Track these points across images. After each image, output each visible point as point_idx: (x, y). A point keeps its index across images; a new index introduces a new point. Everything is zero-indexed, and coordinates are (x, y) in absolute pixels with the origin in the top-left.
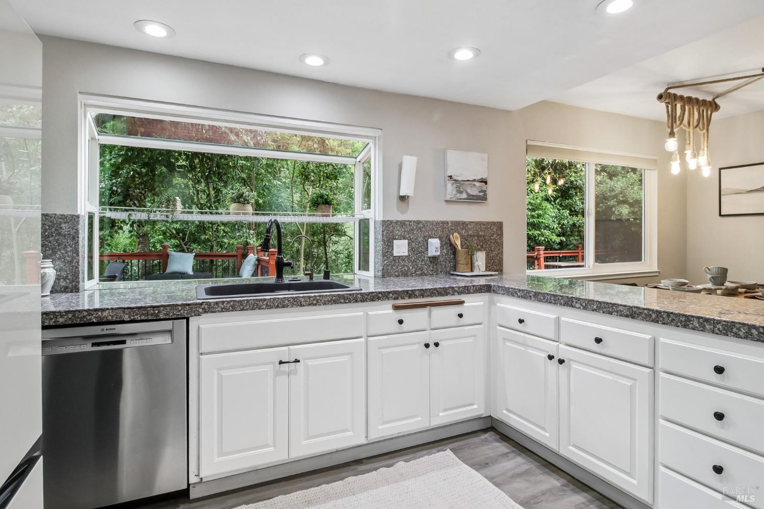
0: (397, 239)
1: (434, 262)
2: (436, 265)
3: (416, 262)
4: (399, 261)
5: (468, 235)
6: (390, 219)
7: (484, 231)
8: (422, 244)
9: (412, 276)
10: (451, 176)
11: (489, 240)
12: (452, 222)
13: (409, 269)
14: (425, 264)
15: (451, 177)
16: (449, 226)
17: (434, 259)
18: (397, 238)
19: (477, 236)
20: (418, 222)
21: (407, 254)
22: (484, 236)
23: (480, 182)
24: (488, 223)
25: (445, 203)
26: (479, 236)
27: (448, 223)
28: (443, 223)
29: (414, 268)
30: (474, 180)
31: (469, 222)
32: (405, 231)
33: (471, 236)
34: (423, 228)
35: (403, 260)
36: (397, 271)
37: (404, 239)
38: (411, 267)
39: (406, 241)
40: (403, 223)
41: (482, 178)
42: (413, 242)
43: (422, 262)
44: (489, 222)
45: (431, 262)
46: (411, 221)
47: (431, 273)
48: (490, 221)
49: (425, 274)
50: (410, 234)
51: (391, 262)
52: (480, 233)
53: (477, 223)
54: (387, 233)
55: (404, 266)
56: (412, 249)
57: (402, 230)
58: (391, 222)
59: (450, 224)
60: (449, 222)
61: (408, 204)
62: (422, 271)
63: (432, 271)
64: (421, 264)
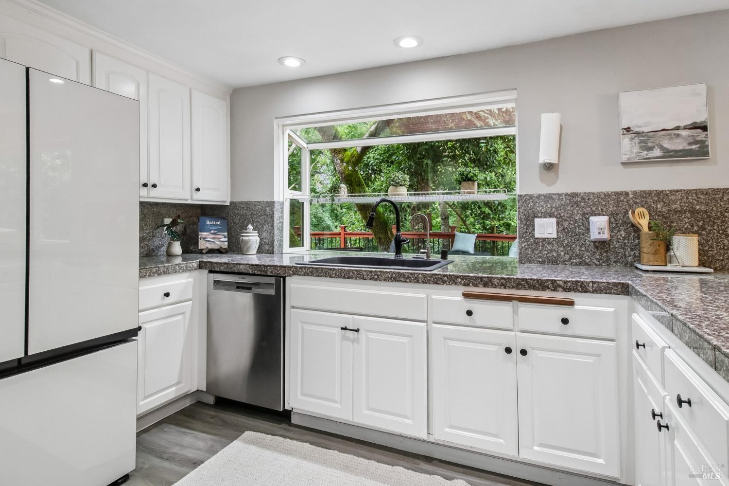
0: (541, 217)
1: (601, 249)
2: (606, 252)
3: (571, 246)
4: (543, 245)
5: (669, 211)
6: (529, 194)
7: (707, 204)
8: (580, 224)
9: (565, 264)
10: (629, 128)
11: (718, 218)
12: (635, 193)
13: (559, 255)
14: (587, 251)
15: (628, 130)
16: (628, 198)
17: (601, 244)
18: (540, 215)
19: (689, 211)
20: (574, 195)
21: (555, 236)
22: (706, 212)
23: (690, 129)
24: (716, 191)
25: (621, 167)
26: (693, 212)
27: (627, 194)
28: (616, 194)
29: (568, 254)
30: (678, 128)
31: (671, 191)
32: (552, 207)
33: (676, 212)
34: (581, 202)
35: (549, 243)
36: (540, 257)
37: (551, 217)
38: (562, 253)
39: (554, 220)
40: (548, 197)
41: (695, 123)
42: (565, 220)
43: (581, 246)
44: (719, 190)
45: (597, 247)
46: (561, 195)
47: (597, 263)
48: (722, 188)
49: (587, 264)
50: (561, 210)
51: (532, 245)
52: (698, 208)
53: (688, 192)
54: (526, 210)
55: (551, 251)
56: (564, 229)
57: (547, 206)
58: (531, 197)
59: (631, 196)
60: (630, 193)
61: (557, 174)
62: (581, 258)
63: (599, 260)
64: (579, 250)
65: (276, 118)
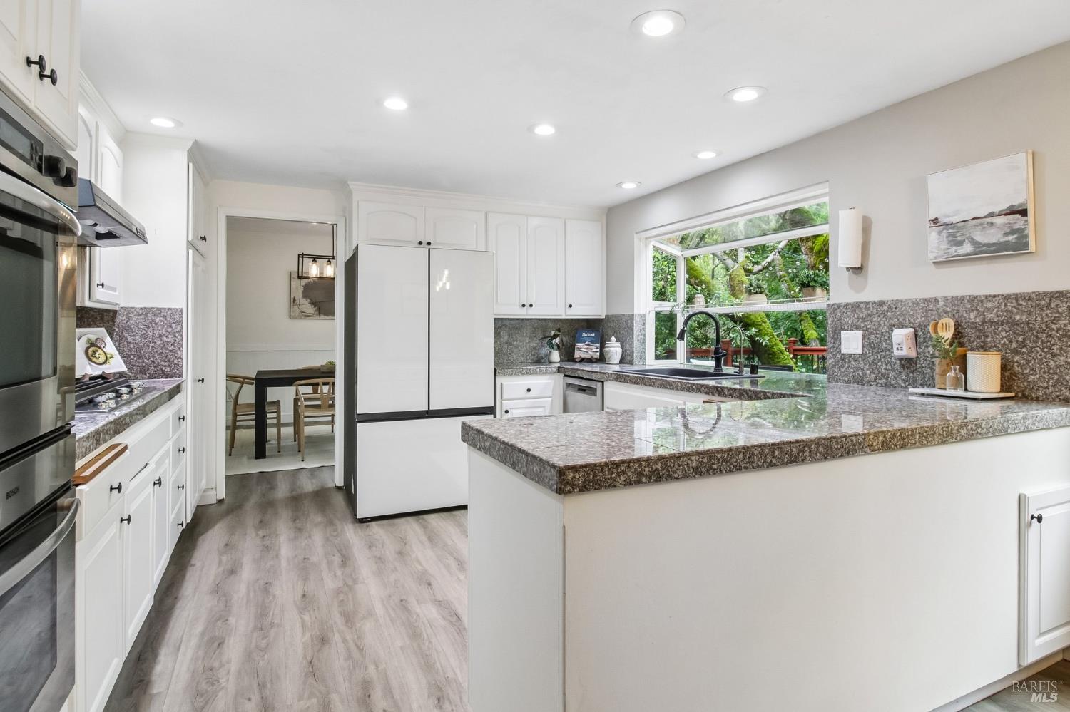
0: (847, 330)
1: (908, 368)
2: (913, 372)
3: (876, 364)
4: (849, 362)
5: (984, 322)
6: (837, 302)
7: (1030, 313)
8: (886, 338)
9: (871, 385)
10: (937, 219)
11: (1043, 331)
12: (945, 299)
13: (864, 374)
14: (893, 370)
15: (935, 221)
16: (938, 306)
17: (907, 363)
18: (846, 327)
19: (1007, 322)
20: (881, 303)
21: (860, 351)
22: (1027, 323)
23: (1006, 214)
24: (1041, 296)
25: (933, 267)
26: (1012, 323)
27: (937, 300)
28: (926, 301)
29: (874, 373)
30: (991, 215)
31: (986, 297)
32: (858, 318)
33: (991, 323)
34: (888, 311)
35: (856, 360)
36: (846, 376)
37: (857, 329)
38: (868, 372)
39: (860, 333)
40: (855, 307)
41: (1012, 206)
42: (872, 333)
43: (886, 365)
44: (1045, 294)
45: (903, 366)
46: (868, 303)
47: (903, 385)
48: (1050, 290)
49: (892, 385)
50: (867, 321)
51: (838, 362)
52: (1018, 317)
53: (1007, 298)
54: (833, 321)
55: (858, 368)
56: (870, 344)
57: (854, 316)
58: (839, 306)
59: (941, 303)
60: (940, 300)
61: (866, 279)
62: (887, 379)
63: (905, 381)
64: (885, 369)
65: (637, 233)
